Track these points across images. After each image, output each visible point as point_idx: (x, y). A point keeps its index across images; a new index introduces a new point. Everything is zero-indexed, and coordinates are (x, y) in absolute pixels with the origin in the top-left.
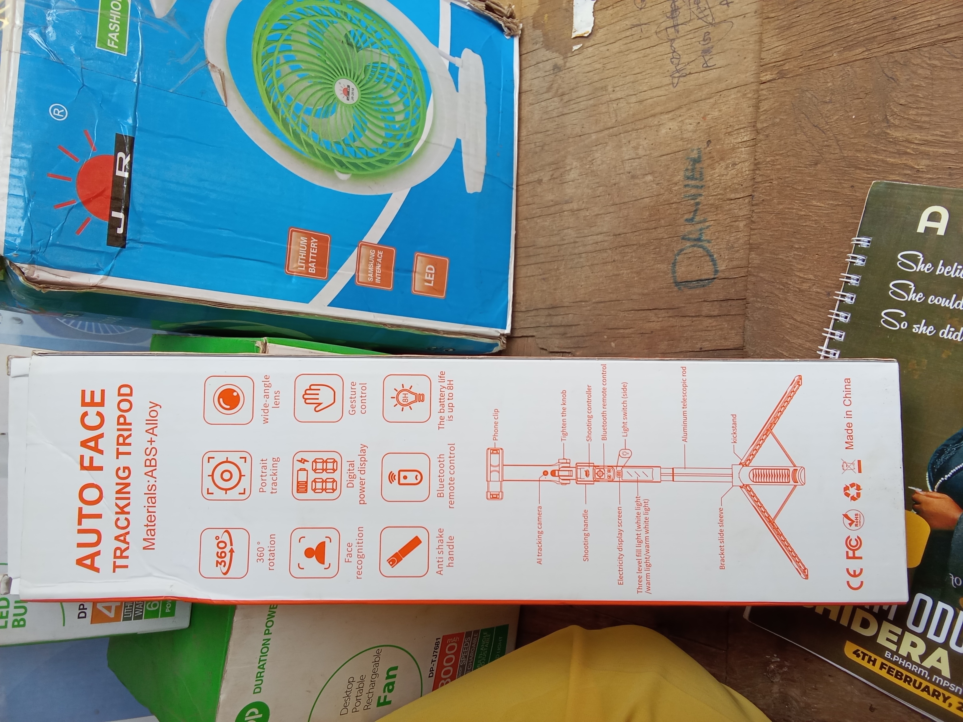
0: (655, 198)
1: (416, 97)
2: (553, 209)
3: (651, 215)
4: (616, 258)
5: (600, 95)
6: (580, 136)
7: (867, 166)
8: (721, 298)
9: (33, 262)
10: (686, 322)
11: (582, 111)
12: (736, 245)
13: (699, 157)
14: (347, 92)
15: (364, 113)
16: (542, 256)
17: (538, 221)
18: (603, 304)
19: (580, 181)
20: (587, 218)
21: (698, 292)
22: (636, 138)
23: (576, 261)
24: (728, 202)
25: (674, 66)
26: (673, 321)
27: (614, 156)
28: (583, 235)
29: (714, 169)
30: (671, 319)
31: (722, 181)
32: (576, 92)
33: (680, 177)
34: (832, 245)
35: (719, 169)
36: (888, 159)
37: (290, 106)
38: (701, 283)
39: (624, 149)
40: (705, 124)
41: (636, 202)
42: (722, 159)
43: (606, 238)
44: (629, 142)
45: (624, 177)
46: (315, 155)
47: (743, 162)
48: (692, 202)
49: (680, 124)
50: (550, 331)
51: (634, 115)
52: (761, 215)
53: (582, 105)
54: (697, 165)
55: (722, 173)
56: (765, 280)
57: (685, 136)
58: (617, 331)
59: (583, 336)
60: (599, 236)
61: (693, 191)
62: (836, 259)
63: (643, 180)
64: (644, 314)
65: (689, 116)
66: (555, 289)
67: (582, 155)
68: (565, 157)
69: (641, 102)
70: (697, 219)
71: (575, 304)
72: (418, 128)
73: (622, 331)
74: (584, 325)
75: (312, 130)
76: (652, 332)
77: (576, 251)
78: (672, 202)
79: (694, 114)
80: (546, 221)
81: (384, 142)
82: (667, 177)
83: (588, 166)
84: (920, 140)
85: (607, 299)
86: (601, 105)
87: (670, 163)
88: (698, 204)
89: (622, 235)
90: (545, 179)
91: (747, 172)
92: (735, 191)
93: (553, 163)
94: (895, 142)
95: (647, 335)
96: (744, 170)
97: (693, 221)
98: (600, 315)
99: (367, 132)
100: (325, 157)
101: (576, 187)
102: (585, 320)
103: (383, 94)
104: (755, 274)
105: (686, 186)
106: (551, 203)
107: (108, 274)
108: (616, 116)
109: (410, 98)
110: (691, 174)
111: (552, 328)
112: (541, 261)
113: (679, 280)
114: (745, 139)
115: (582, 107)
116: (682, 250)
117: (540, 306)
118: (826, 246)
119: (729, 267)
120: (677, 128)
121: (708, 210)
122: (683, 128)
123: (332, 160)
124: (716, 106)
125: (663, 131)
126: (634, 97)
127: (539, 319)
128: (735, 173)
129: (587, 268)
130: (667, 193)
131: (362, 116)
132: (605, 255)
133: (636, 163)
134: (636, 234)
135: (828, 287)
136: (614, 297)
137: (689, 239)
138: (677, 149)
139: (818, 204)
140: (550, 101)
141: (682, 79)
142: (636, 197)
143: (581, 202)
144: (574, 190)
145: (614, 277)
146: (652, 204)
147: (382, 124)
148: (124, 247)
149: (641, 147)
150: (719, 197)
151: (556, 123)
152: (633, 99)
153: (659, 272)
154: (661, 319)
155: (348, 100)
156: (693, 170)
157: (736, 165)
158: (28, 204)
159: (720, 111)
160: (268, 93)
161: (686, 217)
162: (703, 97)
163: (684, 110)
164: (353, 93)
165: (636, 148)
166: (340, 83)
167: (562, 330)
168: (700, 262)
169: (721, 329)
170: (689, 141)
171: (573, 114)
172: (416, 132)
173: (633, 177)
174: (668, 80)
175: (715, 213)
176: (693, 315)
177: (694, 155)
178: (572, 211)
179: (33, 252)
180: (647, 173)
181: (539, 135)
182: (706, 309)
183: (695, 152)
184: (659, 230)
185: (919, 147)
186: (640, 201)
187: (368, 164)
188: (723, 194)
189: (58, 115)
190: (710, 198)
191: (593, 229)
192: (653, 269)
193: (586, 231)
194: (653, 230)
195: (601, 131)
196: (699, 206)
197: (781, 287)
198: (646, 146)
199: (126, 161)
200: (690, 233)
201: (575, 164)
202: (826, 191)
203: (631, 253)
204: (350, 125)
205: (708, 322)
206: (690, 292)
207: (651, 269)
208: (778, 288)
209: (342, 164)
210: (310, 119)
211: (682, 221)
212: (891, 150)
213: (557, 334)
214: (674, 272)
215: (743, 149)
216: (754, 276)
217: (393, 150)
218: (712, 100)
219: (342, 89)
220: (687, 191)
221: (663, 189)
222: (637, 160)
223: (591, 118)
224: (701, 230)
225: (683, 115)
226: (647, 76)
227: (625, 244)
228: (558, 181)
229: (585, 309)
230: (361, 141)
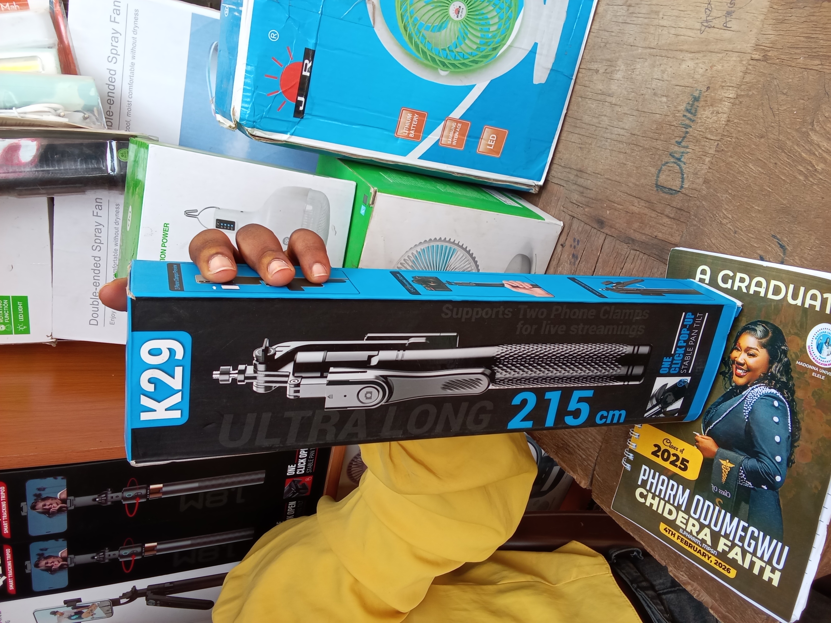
0: (663, 117)
1: (510, 11)
2: (600, 97)
3: (657, 129)
4: (627, 151)
5: (653, 17)
6: (632, 46)
7: (789, 153)
8: (678, 207)
9: (253, 127)
10: (654, 214)
11: (638, 26)
12: (699, 173)
13: (699, 97)
14: (458, 12)
15: (468, 27)
16: (584, 130)
17: (588, 102)
18: (610, 181)
19: (622, 82)
20: (619, 113)
21: (667, 197)
22: (665, 64)
23: (603, 143)
24: (705, 139)
25: (705, 16)
26: (646, 211)
27: (648, 73)
28: (612, 125)
29: (704, 110)
30: (646, 209)
31: (707, 122)
32: (639, 7)
33: (682, 107)
34: (750, 200)
35: (707, 113)
36: (803, 154)
37: (416, 25)
38: (671, 192)
39: (656, 69)
40: (710, 73)
41: (651, 115)
42: (712, 105)
43: (626, 134)
44: (660, 65)
45: (650, 91)
46: (427, 58)
47: (724, 113)
48: (684, 130)
49: (695, 66)
50: (574, 187)
51: (670, 44)
52: (717, 160)
53: (640, 21)
54: (696, 103)
55: (708, 116)
56: (704, 207)
57: (695, 76)
58: (613, 204)
59: (592, 199)
60: (622, 130)
61: (687, 122)
62: (748, 210)
63: (660, 99)
64: (632, 199)
65: (703, 62)
66: (585, 158)
67: (629, 62)
68: (618, 58)
69: (677, 35)
70: (683, 144)
71: (594, 174)
72: (505, 36)
73: (616, 205)
74: (595, 191)
75: (428, 41)
76: (632, 213)
77: (605, 135)
78: (672, 124)
79: (707, 61)
80: (593, 104)
81: (478, 48)
82: (675, 104)
83: (630, 73)
84: (825, 148)
85: (614, 179)
86: (651, 26)
87: (680, 93)
88: (687, 133)
89: (636, 136)
90: (601, 71)
91: (723, 122)
92: (711, 132)
93: (608, 60)
94: (811, 143)
95: (629, 214)
96: (722, 119)
97: (680, 145)
98: (606, 188)
99: (467, 41)
100: (433, 60)
101: (618, 86)
102: (597, 188)
103: (484, 11)
104: (700, 200)
105: (684, 116)
106: (600, 92)
107: (292, 134)
108: (658, 40)
109: (505, 12)
110: (690, 108)
111: (576, 186)
112: (582, 134)
113: (659, 184)
114: (730, 96)
115: (639, 22)
116: (667, 163)
117: (573, 166)
118: (746, 199)
119: (690, 187)
120: (692, 68)
121: (692, 140)
122: (696, 69)
123: (438, 62)
124: (721, 61)
125: (684, 66)
126: (674, 29)
127: (570, 176)
128: (716, 119)
129: (609, 151)
130: (671, 116)
131: (465, 29)
132: (622, 146)
133: (660, 84)
134: (645, 138)
135: (737, 227)
136: (618, 179)
137: (673, 157)
138: (687, 84)
139: (752, 167)
140: (621, 7)
141: (707, 29)
142: (652, 110)
143: (618, 99)
144: (616, 88)
145: (622, 165)
146: (660, 120)
147: (479, 35)
148: (303, 118)
149: (666, 72)
150: (701, 133)
151: (619, 28)
152: (673, 31)
153: (649, 173)
154: (640, 207)
155: (457, 17)
156: (692, 105)
157: (719, 113)
158: (254, 94)
159: (723, 66)
160: (402, 16)
161: (677, 139)
162: (716, 50)
163: (701, 55)
164: (462, 13)
165: (663, 72)
166: (454, 5)
167: (581, 189)
168: (675, 176)
169: (672, 228)
170: (697, 81)
171: (633, 25)
172: (503, 39)
173: (655, 94)
174: (698, 26)
175: (695, 144)
176: (659, 211)
177: (696, 94)
178: (611, 103)
179: (254, 122)
180: (664, 95)
181: (606, 33)
182: (668, 210)
183: (698, 92)
184: (659, 142)
185: (823, 153)
186: (654, 115)
187: (463, 64)
188: (704, 132)
189: (273, 37)
190: (696, 131)
191: (620, 123)
192: (647, 169)
193: (615, 123)
194: (655, 141)
195: (646, 48)
196: (687, 135)
197: (712, 216)
198: (670, 73)
199: (309, 65)
200: (676, 152)
201: (622, 67)
202: (760, 160)
203: (638, 151)
204: (456, 36)
205: (666, 220)
206: (663, 195)
207: (646, 169)
208: (710, 216)
209: (444, 64)
210: (427, 34)
211: (673, 141)
212: (807, 147)
213: (578, 191)
214: (658, 177)
215: (727, 103)
216: (700, 201)
217: (483, 53)
218: (720, 55)
219: (455, 9)
220: (683, 120)
221: (670, 111)
222: (661, 82)
223: (643, 34)
224: (683, 153)
225: (699, 59)
226: (687, 16)
227: (635, 144)
228: (608, 75)
229: (599, 180)
230: (461, 48)
